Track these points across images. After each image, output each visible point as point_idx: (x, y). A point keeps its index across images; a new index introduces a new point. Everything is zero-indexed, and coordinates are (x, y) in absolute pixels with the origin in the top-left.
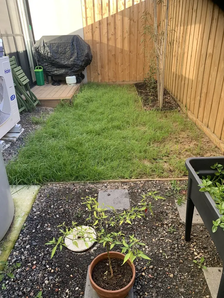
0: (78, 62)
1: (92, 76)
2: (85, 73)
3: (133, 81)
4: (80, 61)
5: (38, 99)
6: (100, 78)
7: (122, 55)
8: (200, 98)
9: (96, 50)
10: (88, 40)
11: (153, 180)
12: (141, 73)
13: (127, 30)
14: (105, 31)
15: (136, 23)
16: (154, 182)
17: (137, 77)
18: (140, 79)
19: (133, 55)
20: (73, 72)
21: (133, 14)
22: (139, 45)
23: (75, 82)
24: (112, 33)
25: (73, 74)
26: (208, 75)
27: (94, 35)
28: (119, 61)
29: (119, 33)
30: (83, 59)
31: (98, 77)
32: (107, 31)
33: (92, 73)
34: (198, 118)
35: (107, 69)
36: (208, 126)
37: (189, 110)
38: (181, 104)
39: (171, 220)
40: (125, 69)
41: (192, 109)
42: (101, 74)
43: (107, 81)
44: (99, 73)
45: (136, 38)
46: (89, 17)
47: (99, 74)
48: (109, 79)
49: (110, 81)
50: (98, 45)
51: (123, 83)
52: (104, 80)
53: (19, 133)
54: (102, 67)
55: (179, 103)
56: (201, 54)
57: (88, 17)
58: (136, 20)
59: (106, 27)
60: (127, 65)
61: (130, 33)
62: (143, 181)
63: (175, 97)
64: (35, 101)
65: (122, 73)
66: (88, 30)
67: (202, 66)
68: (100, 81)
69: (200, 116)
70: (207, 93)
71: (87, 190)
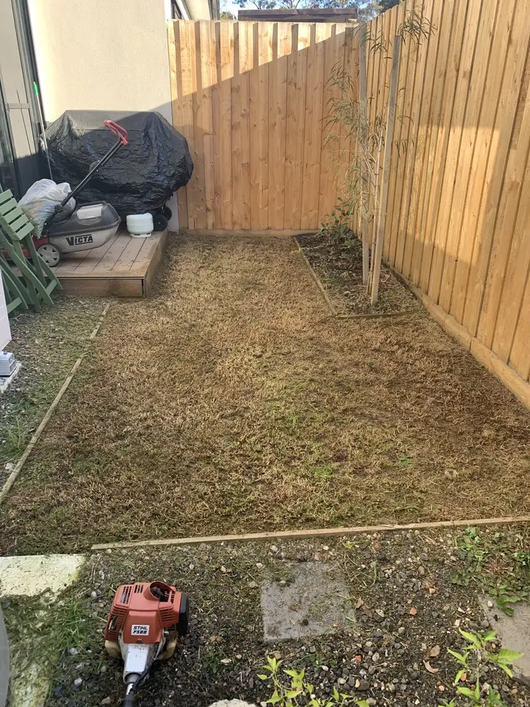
0: (161, 178)
1: (190, 213)
2: (173, 204)
3: (291, 228)
4: (163, 177)
5: (56, 276)
6: (210, 221)
7: (266, 165)
8: (485, 288)
9: (203, 151)
10: (183, 128)
11: (403, 530)
12: (311, 211)
13: (279, 105)
14: (225, 105)
15: (303, 91)
16: (408, 535)
17: (302, 219)
18: (309, 225)
19: (294, 167)
20: (146, 203)
21: (296, 70)
22: (307, 143)
23: (151, 228)
24: (243, 112)
25: (146, 209)
26: (509, 235)
27: (199, 115)
28: (260, 181)
29: (260, 112)
30: (172, 172)
31: (206, 217)
32: (230, 105)
33: (191, 205)
34: (476, 337)
35: (227, 199)
36: (509, 361)
37: (449, 313)
38: (424, 295)
39: (486, 669)
40: (274, 199)
41: (457, 311)
42: (215, 210)
43: (228, 227)
44: (209, 206)
45: (301, 126)
46: (186, 71)
47: (208, 210)
48: (234, 224)
49: (237, 227)
50: (207, 139)
51: (268, 232)
52: (221, 224)
53: (9, 376)
54: (217, 192)
55: (417, 292)
56: (484, 181)
57: (184, 70)
58: (300, 84)
59: (228, 98)
60: (278, 190)
61: (288, 114)
62: (379, 532)
63: (405, 276)
64: (48, 281)
65: (267, 208)
66: (184, 103)
67: (491, 211)
68: (210, 227)
69: (484, 332)
70: (504, 277)
71: (223, 569)
